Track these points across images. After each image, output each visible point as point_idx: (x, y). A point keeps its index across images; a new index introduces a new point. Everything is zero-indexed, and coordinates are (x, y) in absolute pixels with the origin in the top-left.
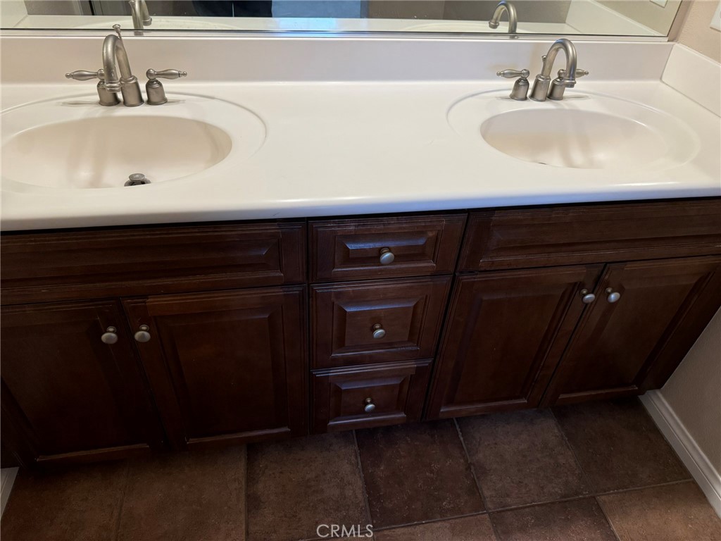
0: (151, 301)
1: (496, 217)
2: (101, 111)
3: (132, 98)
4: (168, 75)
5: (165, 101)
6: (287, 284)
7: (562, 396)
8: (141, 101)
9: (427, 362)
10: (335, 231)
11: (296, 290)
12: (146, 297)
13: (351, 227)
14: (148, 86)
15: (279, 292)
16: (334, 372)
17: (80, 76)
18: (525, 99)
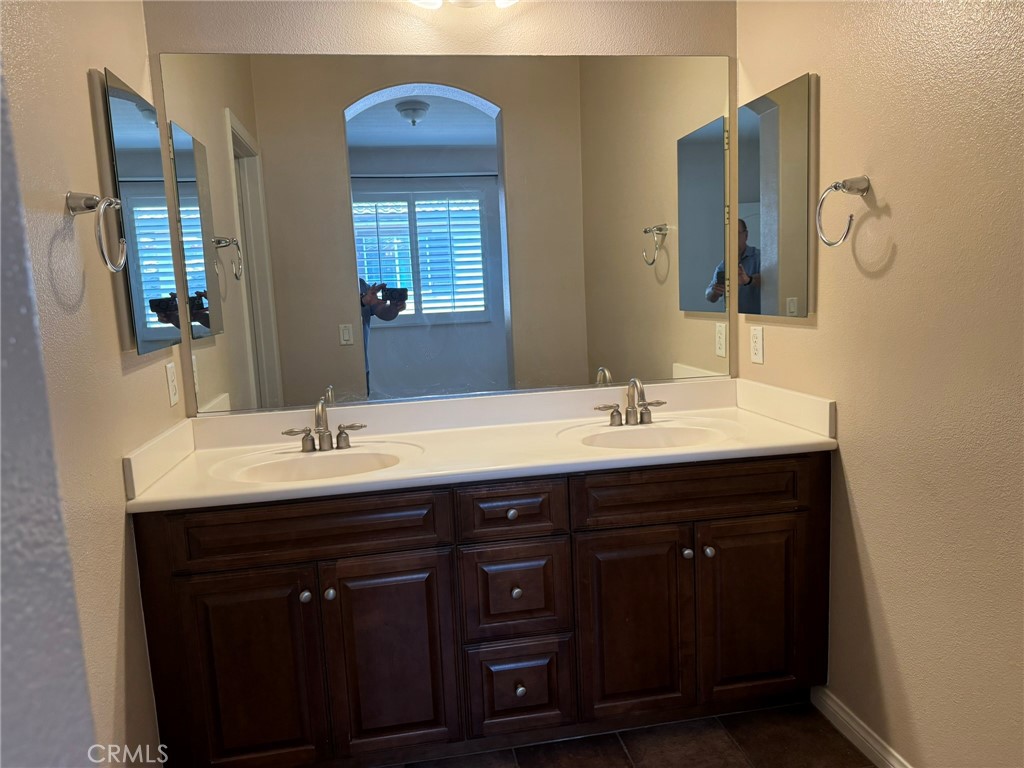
0: (340, 563)
1: (588, 480)
2: (303, 455)
3: (326, 446)
4: (352, 427)
5: (350, 447)
6: (440, 545)
7: (716, 689)
8: (332, 448)
9: (567, 637)
10: (472, 495)
11: (446, 551)
12: (336, 559)
13: (484, 492)
14: (338, 437)
15: (432, 553)
16: (486, 648)
17: (290, 433)
18: (621, 425)
